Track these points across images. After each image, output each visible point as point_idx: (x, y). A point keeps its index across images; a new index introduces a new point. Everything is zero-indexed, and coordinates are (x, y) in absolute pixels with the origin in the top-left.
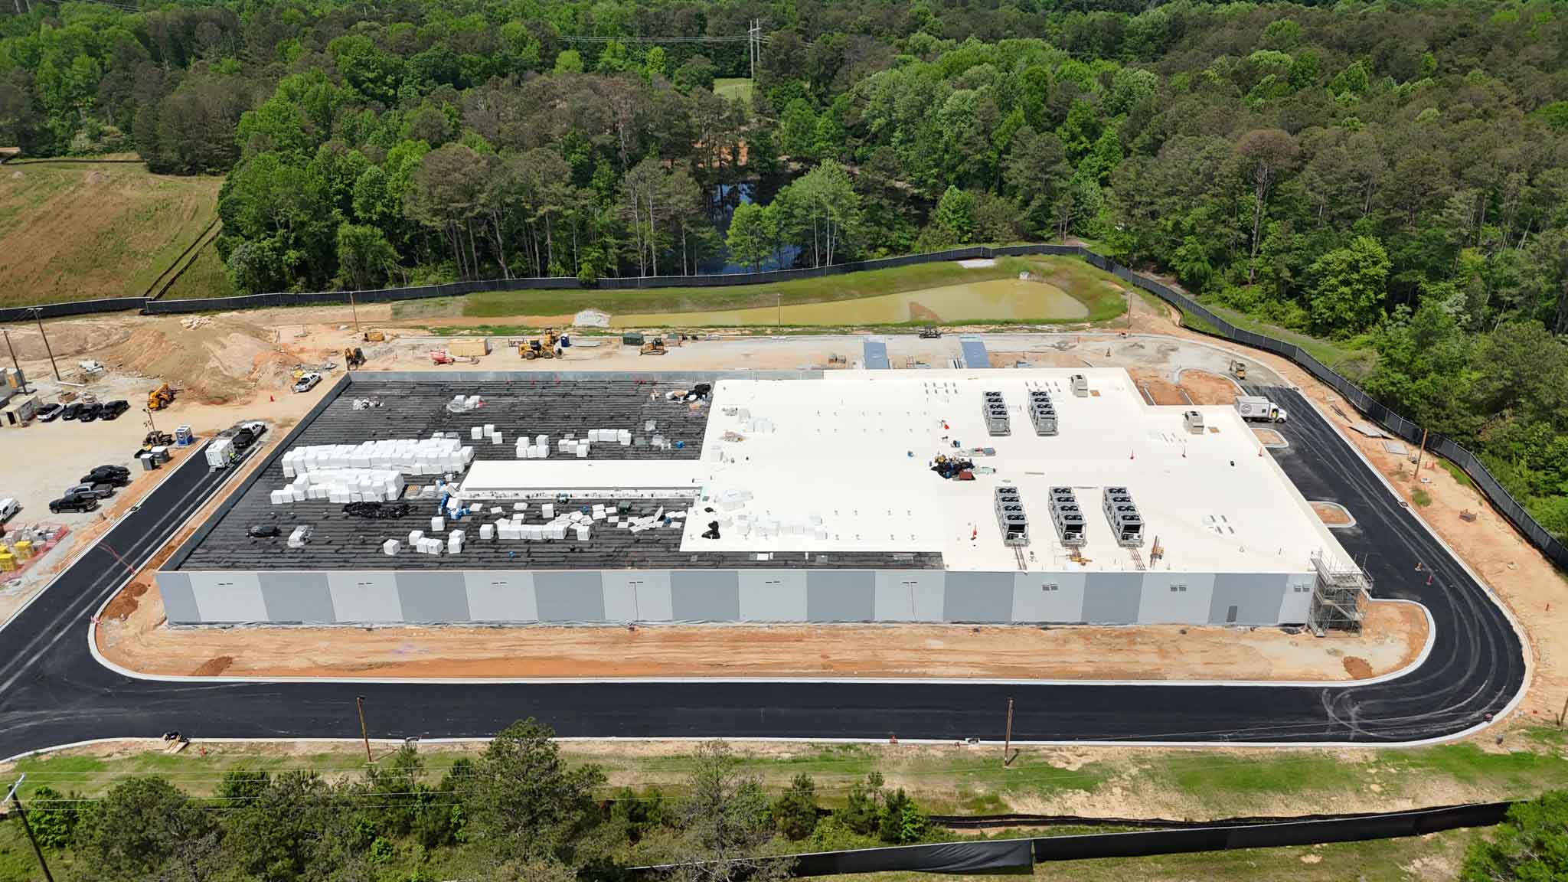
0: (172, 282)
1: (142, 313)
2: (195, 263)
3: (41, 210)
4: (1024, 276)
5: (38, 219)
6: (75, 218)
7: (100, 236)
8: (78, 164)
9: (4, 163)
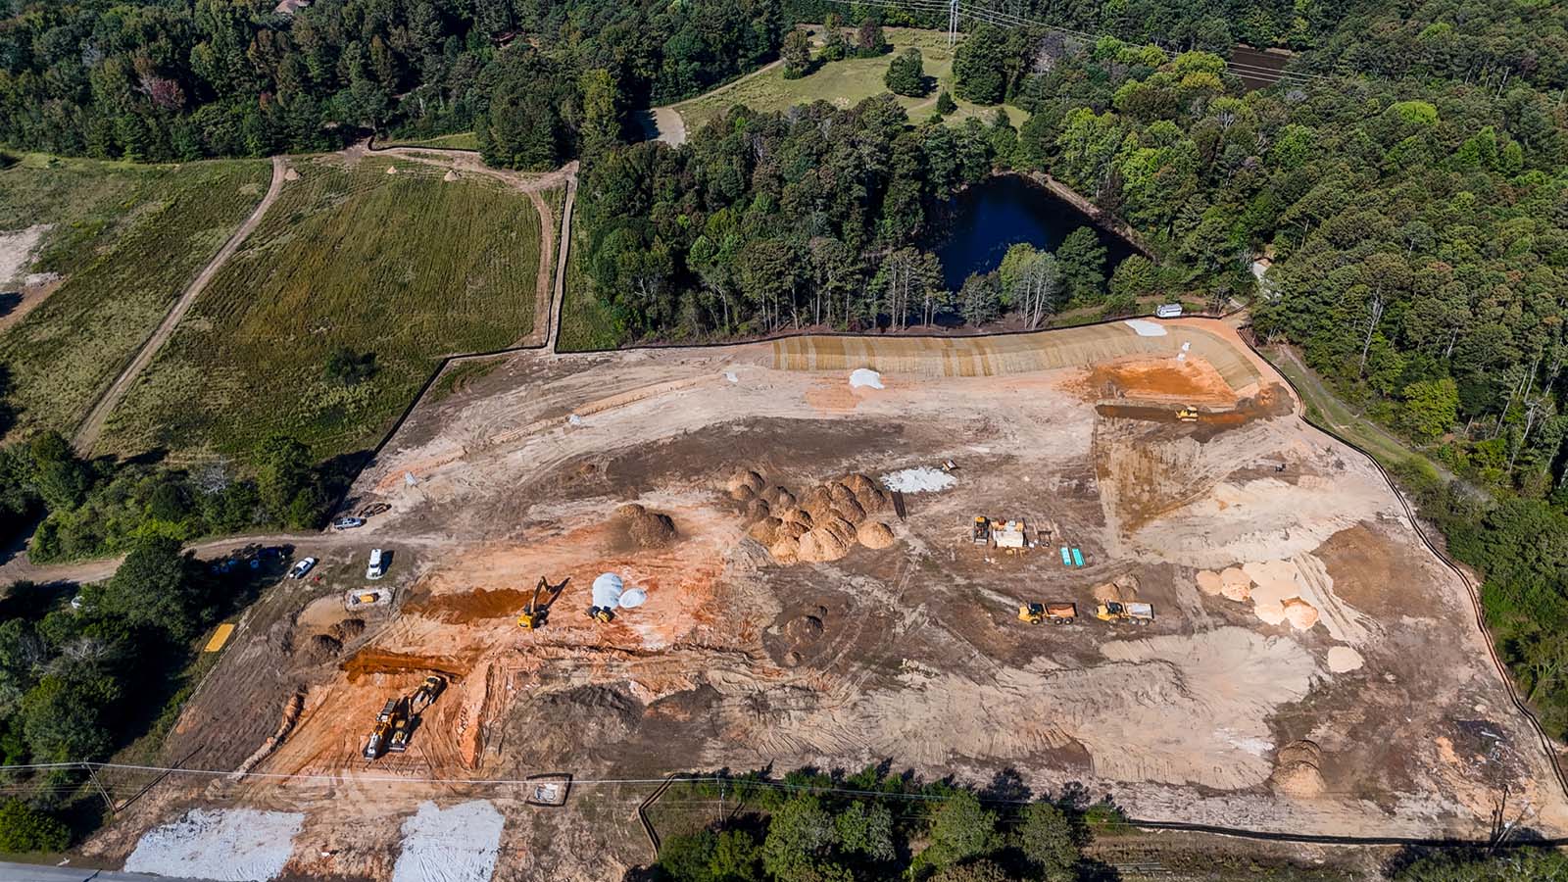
0: (560, 317)
2: (567, 294)
5: (433, 232)
6: (459, 230)
7: (487, 255)
8: (429, 151)
9: (370, 148)
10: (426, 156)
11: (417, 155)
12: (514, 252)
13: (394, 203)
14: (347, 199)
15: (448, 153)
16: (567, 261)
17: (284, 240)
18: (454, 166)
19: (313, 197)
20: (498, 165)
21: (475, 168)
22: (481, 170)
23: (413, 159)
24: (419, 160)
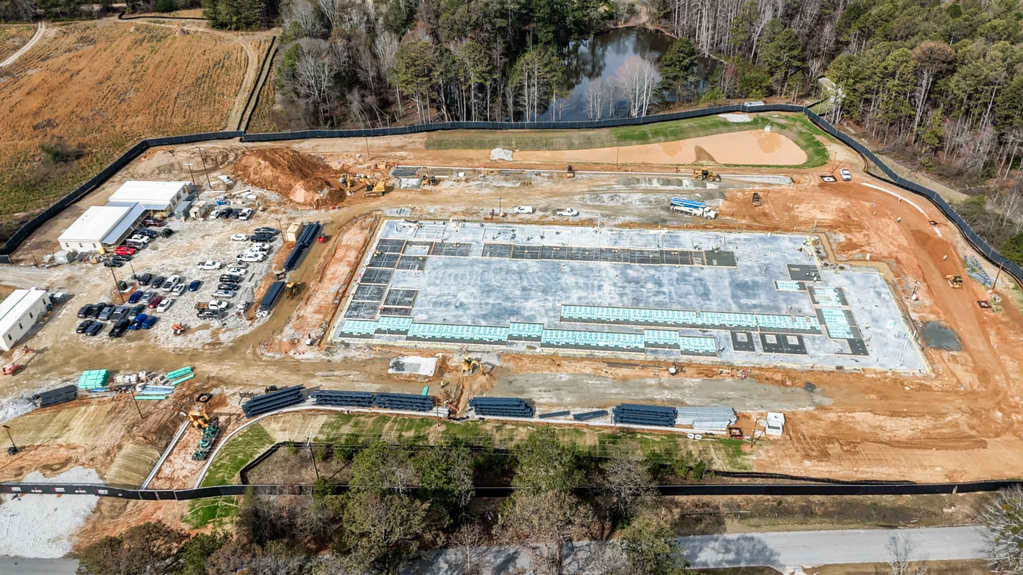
0: (250, 119)
1: (241, 141)
2: (259, 104)
3: (157, 58)
4: (767, 129)
5: (157, 66)
6: (179, 66)
7: (198, 81)
8: (166, 20)
9: (120, 17)
10: (164, 22)
11: (155, 22)
12: (221, 80)
13: (129, 49)
14: (92, 46)
15: (183, 21)
16: (264, 84)
17: (29, 72)
18: (185, 28)
19: (64, 46)
20: (222, 26)
21: (200, 29)
22: (207, 30)
23: (153, 24)
24: (157, 25)
